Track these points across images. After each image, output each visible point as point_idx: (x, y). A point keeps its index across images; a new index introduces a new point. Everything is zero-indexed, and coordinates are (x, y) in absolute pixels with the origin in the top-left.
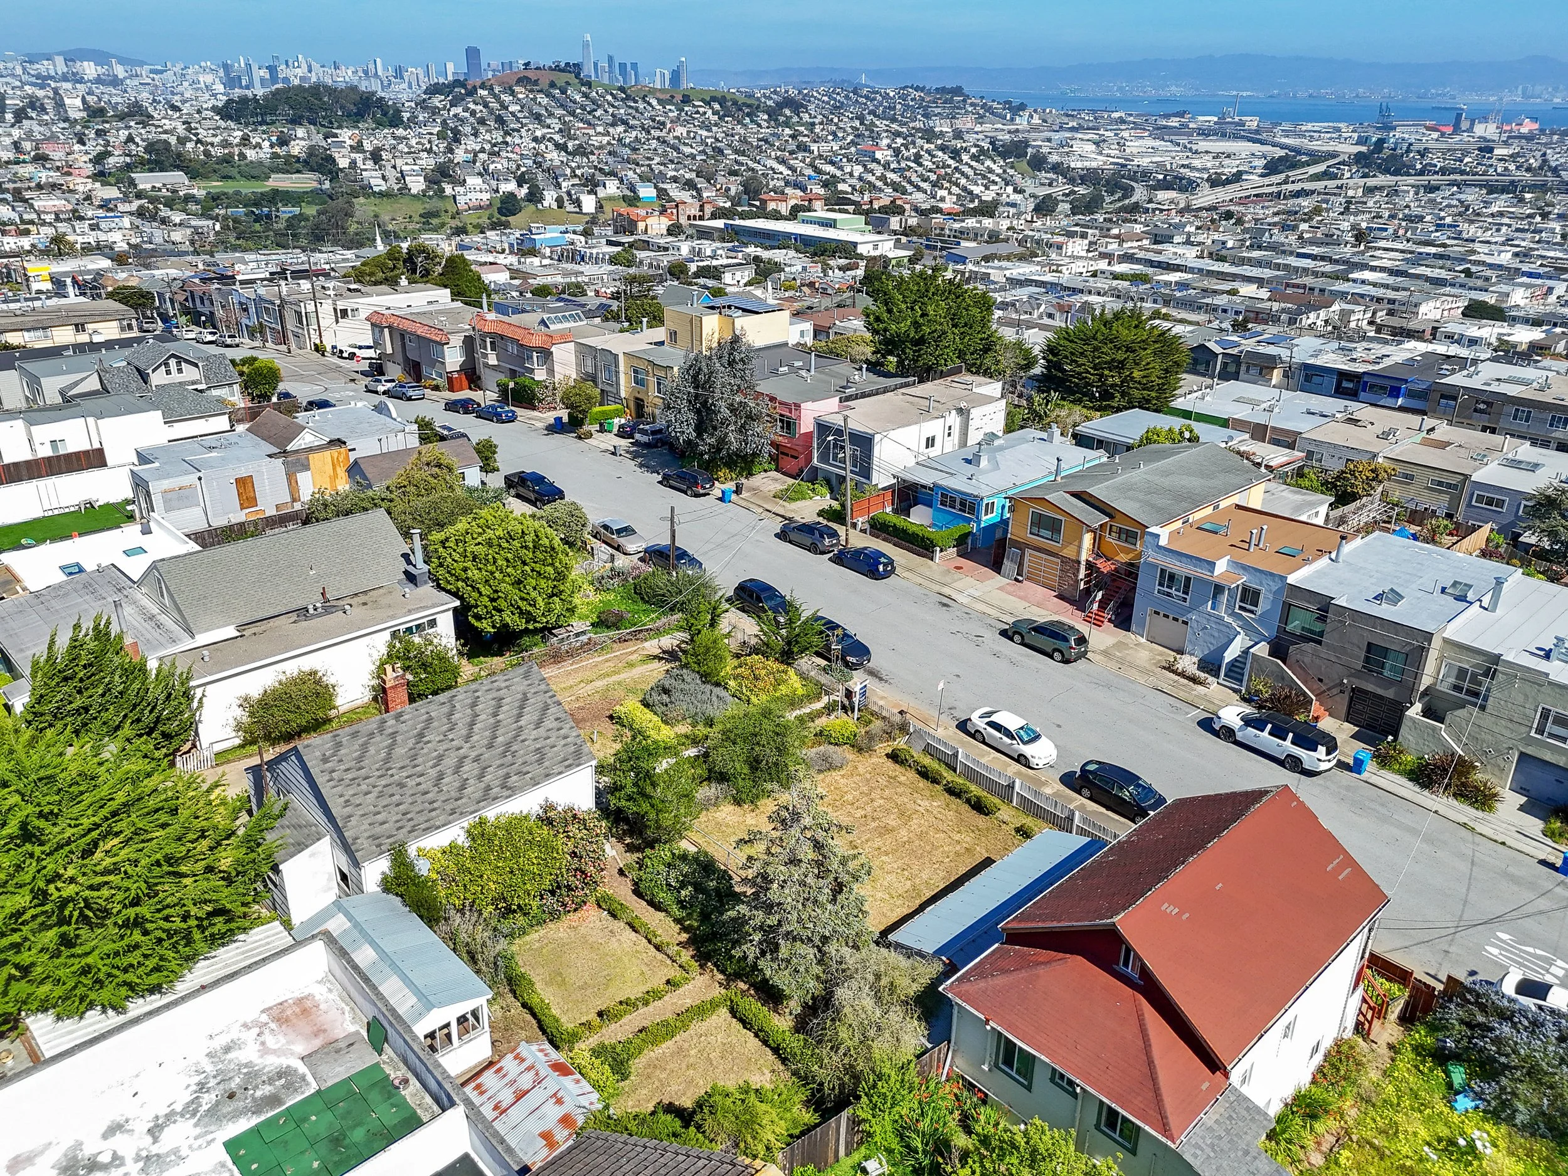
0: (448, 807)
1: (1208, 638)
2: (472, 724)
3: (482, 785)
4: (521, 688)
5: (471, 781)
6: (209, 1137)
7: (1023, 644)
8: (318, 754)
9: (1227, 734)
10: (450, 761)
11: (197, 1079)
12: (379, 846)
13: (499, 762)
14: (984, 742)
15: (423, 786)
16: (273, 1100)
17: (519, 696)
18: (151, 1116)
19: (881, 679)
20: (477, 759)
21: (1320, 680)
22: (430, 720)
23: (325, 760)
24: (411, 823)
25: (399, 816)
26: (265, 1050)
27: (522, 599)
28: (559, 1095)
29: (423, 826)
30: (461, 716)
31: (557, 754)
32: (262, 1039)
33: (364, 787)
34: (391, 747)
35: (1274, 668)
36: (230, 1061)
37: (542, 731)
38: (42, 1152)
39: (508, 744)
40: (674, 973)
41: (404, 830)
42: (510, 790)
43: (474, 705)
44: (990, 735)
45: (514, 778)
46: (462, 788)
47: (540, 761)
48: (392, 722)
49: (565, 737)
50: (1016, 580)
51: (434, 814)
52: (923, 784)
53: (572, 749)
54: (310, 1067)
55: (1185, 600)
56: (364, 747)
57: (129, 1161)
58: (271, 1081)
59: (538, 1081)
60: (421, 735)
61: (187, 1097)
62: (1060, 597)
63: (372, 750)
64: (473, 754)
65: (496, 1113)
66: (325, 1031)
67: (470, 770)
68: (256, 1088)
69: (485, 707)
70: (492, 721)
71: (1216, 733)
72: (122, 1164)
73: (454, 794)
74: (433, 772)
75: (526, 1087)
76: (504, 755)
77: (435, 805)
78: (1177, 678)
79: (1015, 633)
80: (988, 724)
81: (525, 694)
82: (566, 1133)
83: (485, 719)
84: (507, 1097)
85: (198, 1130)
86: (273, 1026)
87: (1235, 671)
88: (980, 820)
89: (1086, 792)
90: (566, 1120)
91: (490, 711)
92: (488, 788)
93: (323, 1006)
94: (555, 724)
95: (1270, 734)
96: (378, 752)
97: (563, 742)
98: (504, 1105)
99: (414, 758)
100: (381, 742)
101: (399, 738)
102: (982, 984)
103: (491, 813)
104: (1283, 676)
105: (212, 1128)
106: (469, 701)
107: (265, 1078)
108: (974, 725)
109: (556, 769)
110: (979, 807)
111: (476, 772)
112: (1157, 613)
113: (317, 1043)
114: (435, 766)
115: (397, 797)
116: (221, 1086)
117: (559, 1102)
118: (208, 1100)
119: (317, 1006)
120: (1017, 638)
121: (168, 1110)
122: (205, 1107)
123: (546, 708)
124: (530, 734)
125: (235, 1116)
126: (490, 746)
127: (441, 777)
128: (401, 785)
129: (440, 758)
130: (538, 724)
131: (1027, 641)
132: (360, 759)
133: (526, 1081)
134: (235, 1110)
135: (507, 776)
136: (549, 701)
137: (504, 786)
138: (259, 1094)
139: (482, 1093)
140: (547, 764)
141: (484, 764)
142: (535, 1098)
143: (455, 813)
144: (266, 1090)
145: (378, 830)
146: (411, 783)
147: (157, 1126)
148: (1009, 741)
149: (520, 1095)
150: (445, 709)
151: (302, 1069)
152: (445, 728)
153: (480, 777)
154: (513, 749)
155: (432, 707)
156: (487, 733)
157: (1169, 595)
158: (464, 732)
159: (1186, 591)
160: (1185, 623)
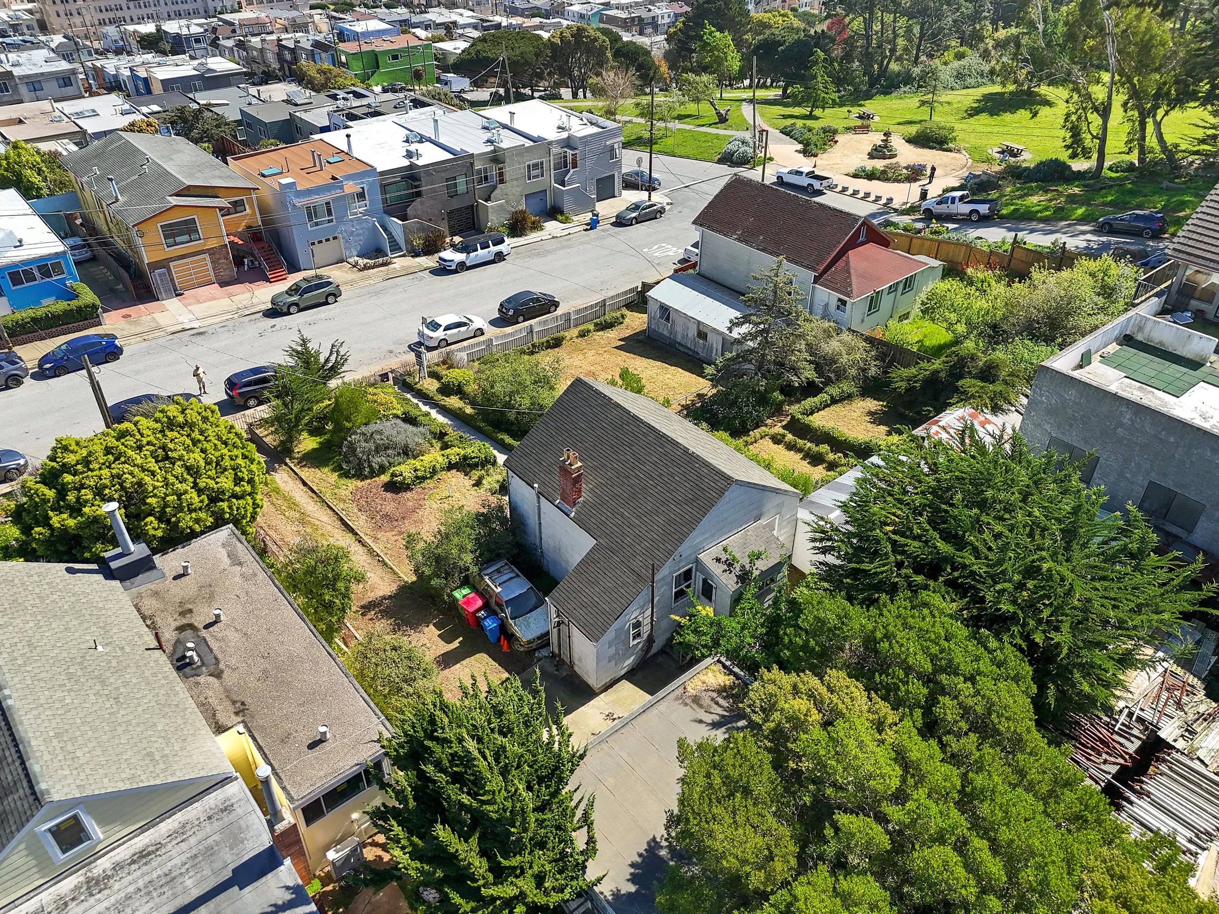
7: (300, 310)
9: (462, 267)
14: (448, 345)
44: (451, 335)
50: (177, 295)
55: (330, 221)
62: (223, 284)
79: (290, 306)
80: (445, 329)
87: (392, 245)
95: (481, 249)
108: (436, 338)
120: (293, 309)
131: (302, 306)
144: (1137, 393)
148: (465, 328)
151: (1115, 385)
157: (318, 224)
159: (330, 214)
160: (335, 238)
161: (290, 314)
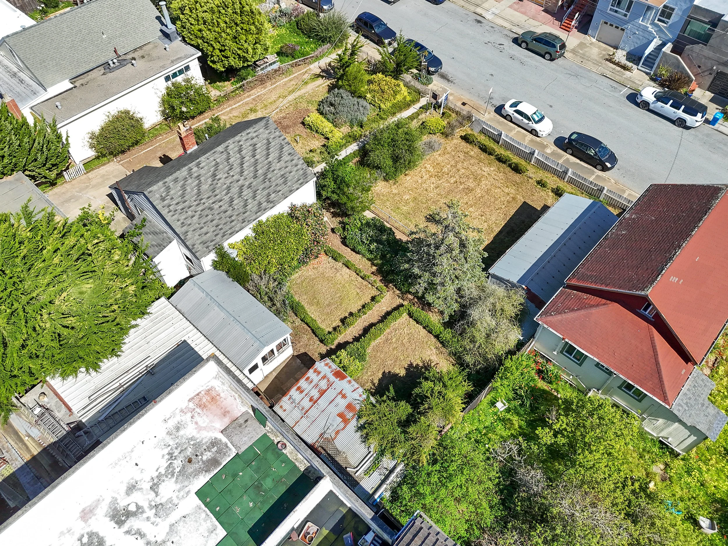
0: (240, 219)
1: (635, 40)
2: (242, 164)
3: (256, 202)
4: (265, 136)
5: (250, 201)
6: (187, 489)
7: (527, 49)
8: (158, 196)
9: (645, 105)
10: (235, 190)
11: (166, 451)
12: (207, 247)
13: (262, 187)
14: (511, 121)
15: (222, 208)
16: (214, 462)
17: (265, 141)
18: (149, 479)
19: (448, 80)
20: (249, 186)
21: (699, 67)
22: (217, 164)
23: (163, 199)
24: (222, 231)
25: (214, 228)
26: (200, 429)
27: (239, 49)
28: (343, 392)
29: (229, 232)
30: (235, 159)
31: (294, 177)
32: (195, 420)
33: (190, 213)
34: (199, 185)
35: (675, 61)
36: (182, 437)
37: (282, 163)
38: (96, 506)
39: (265, 174)
40: (374, 292)
41: (219, 236)
42: (273, 203)
43: (240, 151)
44: (515, 117)
45: (273, 195)
46: (246, 205)
47: (285, 183)
48: (195, 169)
49: (296, 166)
51: (233, 224)
52: (483, 156)
53: (301, 172)
54: (228, 437)
55: (625, 15)
56: (183, 187)
57: (146, 509)
58: (208, 449)
59: (330, 385)
60: (214, 175)
61: (164, 464)
62: (546, 11)
63: (189, 190)
64: (247, 183)
65: (311, 403)
66: (228, 412)
67: (246, 193)
68: (202, 454)
69: (247, 152)
70: (253, 160)
71: (637, 105)
72: (143, 512)
73: (242, 210)
74: (227, 198)
75: (325, 388)
76: (264, 181)
77: (233, 218)
78: (614, 66)
79: (523, 42)
80: (515, 111)
81: (268, 140)
82: (351, 414)
83: (248, 160)
84: (315, 393)
85: (178, 486)
86: (198, 410)
87: (649, 62)
88: (517, 177)
89: (570, 151)
90: (350, 407)
91: (250, 154)
92: (260, 204)
93: (222, 395)
94: (289, 158)
95: (671, 106)
96: (192, 189)
97: (295, 169)
98: (315, 398)
99: (213, 190)
100: (192, 183)
101: (202, 179)
102: (559, 317)
103: (263, 218)
104: (678, 65)
105: (186, 483)
106: (237, 149)
107: (205, 447)
108: (506, 111)
109: (295, 187)
110: (516, 169)
111: (251, 195)
112: (606, 23)
113: (227, 421)
114: (227, 194)
115: (210, 217)
116: (182, 455)
117: (344, 396)
118: (178, 464)
119: (219, 395)
120: (524, 45)
121: (157, 474)
122: (178, 470)
123: (282, 148)
124: (276, 166)
125: (197, 473)
126: (255, 177)
127: (232, 200)
128: (211, 209)
129: (229, 188)
130: (280, 158)
131: (529, 47)
132: (183, 196)
133: (323, 384)
134: (195, 470)
135: (269, 195)
136: (282, 142)
137: (268, 201)
138: (205, 458)
139: (302, 392)
140: (289, 184)
141: (254, 189)
142: (330, 394)
143: (245, 222)
144: (207, 456)
145: (205, 238)
146: (216, 206)
147: (154, 484)
148: (526, 121)
149: (322, 393)
150: (224, 156)
151: (224, 439)
152: (227, 168)
153: (254, 197)
154: (269, 177)
155: (217, 155)
156: (252, 169)
157: (616, 11)
158: (238, 170)
159: (628, 9)
160: (623, 30)
161: (520, 46)
